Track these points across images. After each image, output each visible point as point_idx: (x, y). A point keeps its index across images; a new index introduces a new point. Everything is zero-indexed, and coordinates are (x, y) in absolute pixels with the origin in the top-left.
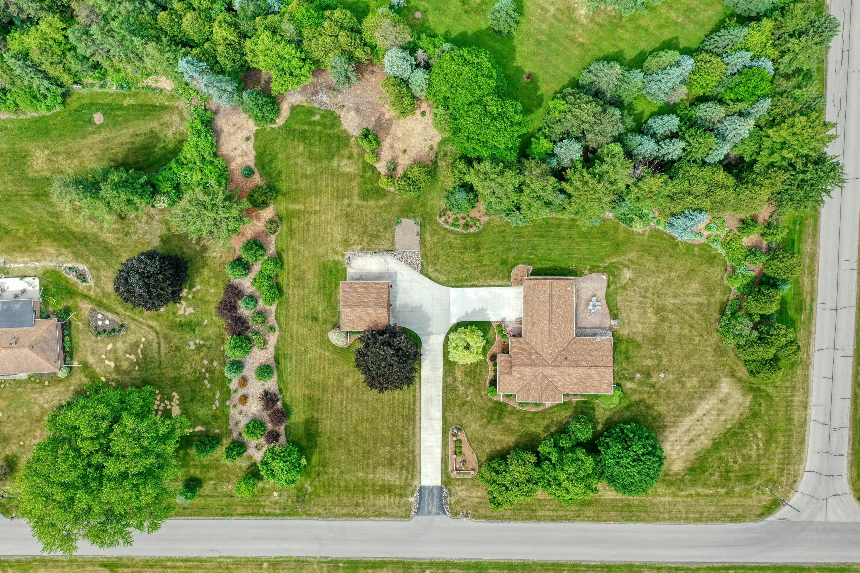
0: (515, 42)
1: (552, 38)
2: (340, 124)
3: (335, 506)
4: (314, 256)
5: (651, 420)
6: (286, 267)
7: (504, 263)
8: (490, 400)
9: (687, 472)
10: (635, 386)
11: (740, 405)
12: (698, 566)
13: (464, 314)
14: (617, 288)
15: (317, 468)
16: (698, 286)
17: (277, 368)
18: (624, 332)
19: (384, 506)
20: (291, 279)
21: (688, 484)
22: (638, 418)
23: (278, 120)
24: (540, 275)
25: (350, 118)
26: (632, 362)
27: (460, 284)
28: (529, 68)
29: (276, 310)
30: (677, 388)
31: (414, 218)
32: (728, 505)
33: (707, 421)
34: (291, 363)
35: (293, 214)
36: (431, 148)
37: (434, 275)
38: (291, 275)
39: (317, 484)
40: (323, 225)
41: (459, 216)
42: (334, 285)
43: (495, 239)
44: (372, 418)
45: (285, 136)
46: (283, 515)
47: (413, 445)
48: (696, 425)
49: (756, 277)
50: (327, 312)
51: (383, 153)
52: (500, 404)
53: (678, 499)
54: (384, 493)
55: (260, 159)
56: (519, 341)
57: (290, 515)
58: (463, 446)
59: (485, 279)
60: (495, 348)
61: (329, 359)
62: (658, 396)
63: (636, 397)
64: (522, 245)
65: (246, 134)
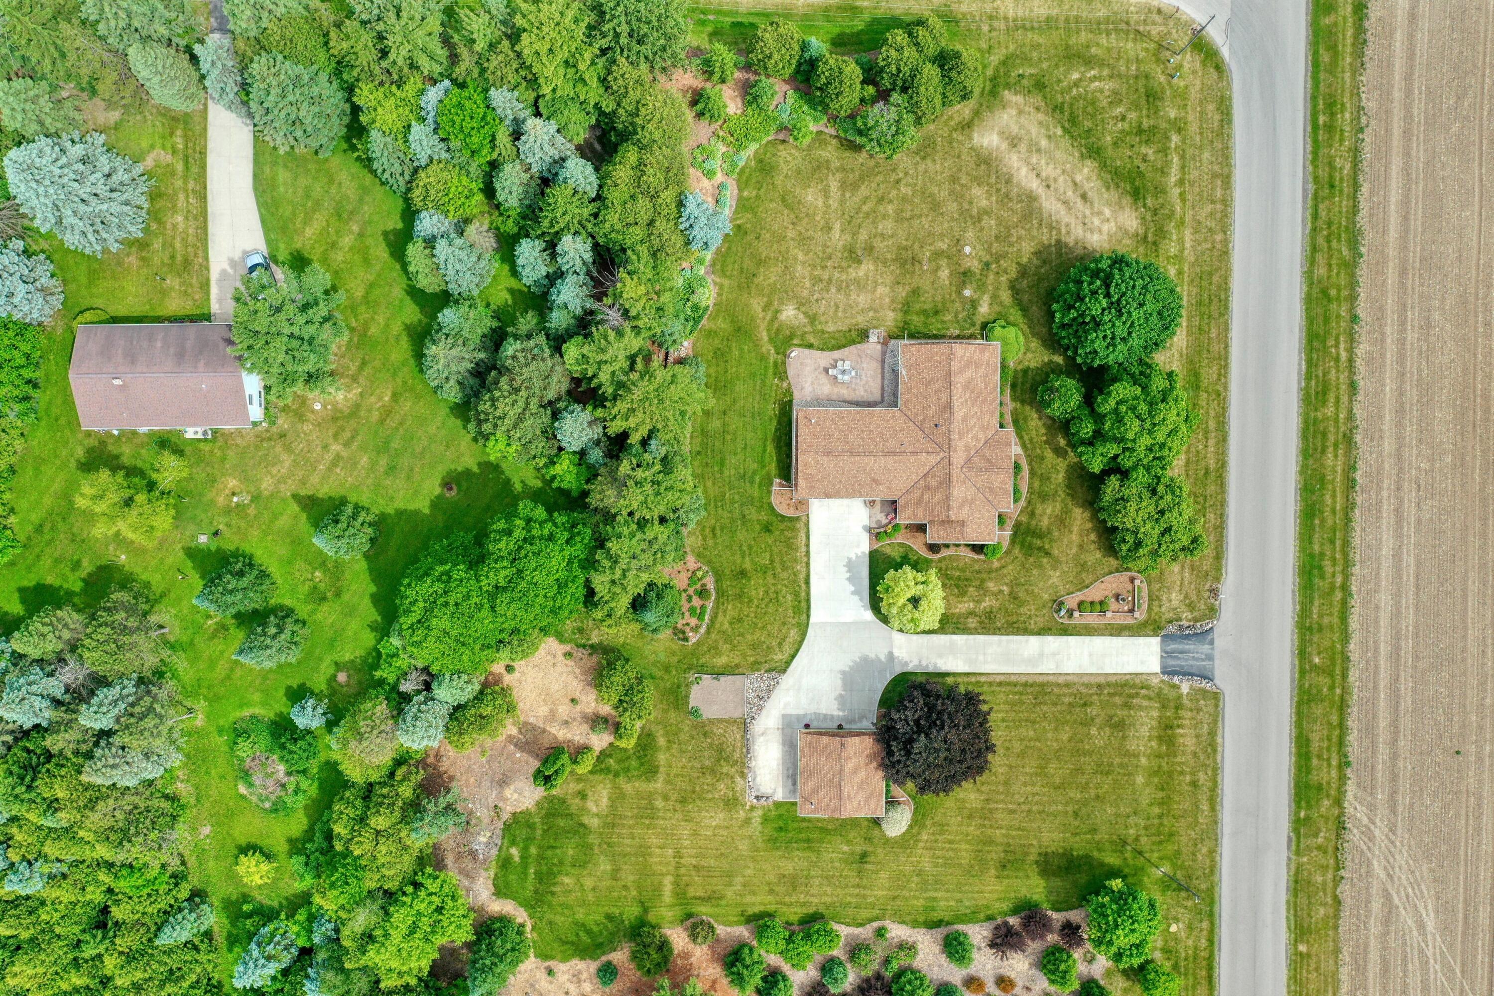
0: (390, 510)
1: (383, 448)
2: (526, 813)
3: (1197, 823)
4: (754, 859)
5: (1047, 267)
6: (771, 908)
7: (767, 528)
8: (1008, 552)
9: (1140, 204)
10: (986, 298)
11: (1020, 112)
12: (1311, 179)
13: (856, 598)
14: (814, 332)
15: (1128, 855)
16: (810, 190)
17: (948, 923)
18: (891, 318)
19: (1197, 736)
20: (794, 899)
21: (1161, 201)
22: (1042, 291)
23: (519, 920)
24: (789, 466)
25: (516, 796)
26: (944, 304)
27: (804, 604)
28: (432, 487)
29: (848, 924)
30: (989, 223)
31: (688, 686)
32: (1201, 127)
33: (1048, 171)
34: (941, 899)
35: (680, 894)
36: (568, 655)
37: (787, 649)
38: (787, 899)
39: (1156, 855)
40: (701, 843)
41: (686, 606)
42: (805, 824)
43: (726, 543)
44: (1039, 757)
45: (545, 908)
46: (1211, 915)
47: (1088, 686)
48: (1056, 190)
49: (797, 89)
50: (851, 836)
51: (576, 738)
52: (1015, 535)
53: (1188, 218)
54: (1174, 736)
55: (584, 952)
56: (906, 506)
57: (1212, 903)
58: (1090, 599)
59: (796, 561)
60: (917, 545)
61: (933, 834)
62: (1004, 256)
63: (1006, 296)
64: (737, 497)
65: (542, 975)
